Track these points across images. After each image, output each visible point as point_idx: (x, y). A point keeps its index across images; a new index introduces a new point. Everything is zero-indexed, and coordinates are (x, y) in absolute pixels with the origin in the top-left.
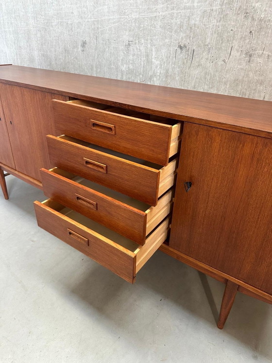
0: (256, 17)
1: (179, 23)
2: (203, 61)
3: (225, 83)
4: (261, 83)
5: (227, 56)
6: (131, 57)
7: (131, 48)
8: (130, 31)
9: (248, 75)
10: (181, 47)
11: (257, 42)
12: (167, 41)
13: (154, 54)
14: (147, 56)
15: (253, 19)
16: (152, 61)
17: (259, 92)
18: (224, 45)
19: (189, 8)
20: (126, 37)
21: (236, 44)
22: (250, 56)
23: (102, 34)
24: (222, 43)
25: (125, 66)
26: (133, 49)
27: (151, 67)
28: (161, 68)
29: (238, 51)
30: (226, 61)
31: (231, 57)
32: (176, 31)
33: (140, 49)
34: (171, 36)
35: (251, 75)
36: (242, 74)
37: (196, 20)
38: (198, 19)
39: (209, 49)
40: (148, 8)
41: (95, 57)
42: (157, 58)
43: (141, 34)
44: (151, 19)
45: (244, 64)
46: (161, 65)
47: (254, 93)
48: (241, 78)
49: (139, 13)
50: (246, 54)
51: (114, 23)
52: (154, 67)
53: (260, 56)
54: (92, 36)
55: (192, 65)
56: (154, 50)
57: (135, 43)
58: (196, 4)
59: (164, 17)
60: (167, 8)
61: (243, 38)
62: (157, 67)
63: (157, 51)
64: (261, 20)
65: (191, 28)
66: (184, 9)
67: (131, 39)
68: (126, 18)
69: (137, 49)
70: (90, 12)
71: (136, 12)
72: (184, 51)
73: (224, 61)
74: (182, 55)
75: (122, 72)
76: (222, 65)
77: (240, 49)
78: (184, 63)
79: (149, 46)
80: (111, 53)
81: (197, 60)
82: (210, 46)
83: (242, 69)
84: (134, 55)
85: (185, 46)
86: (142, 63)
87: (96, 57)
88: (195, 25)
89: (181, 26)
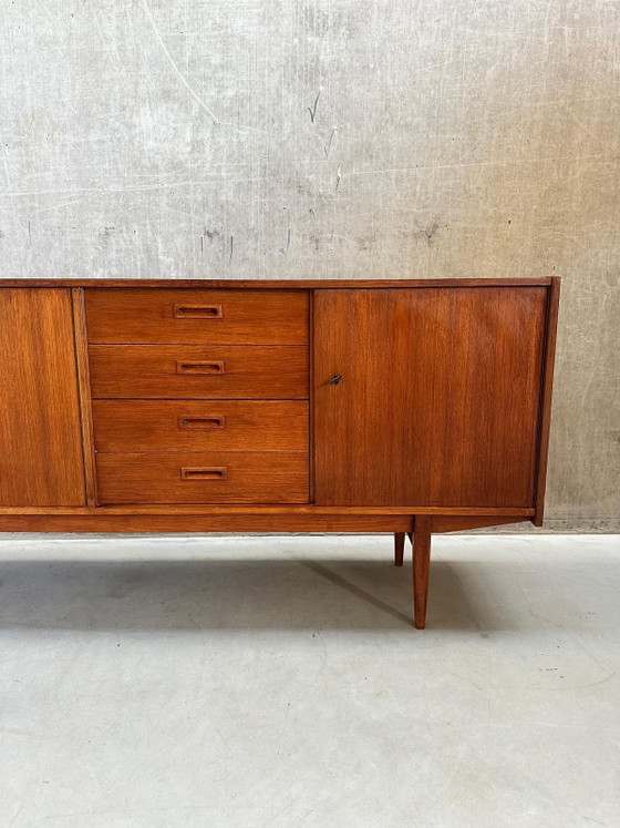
0: (313, 192)
1: (200, 199)
2: (250, 253)
5: (285, 243)
6: (113, 255)
7: (112, 240)
8: (106, 212)
9: (319, 268)
10: (209, 235)
11: (321, 223)
12: (183, 225)
13: (160, 246)
14: (148, 250)
15: (310, 194)
16: (158, 259)
18: (277, 228)
19: (214, 178)
20: (99, 222)
21: (293, 226)
22: (317, 241)
23: (42, 218)
24: (274, 226)
25: (101, 270)
26: (117, 242)
27: (159, 269)
29: (298, 235)
30: (285, 250)
31: (291, 244)
32: (197, 211)
33: (131, 241)
34: (190, 219)
35: (323, 266)
36: (311, 266)
37: (228, 194)
38: (231, 194)
39: (256, 235)
40: (141, 178)
41: (25, 260)
42: (168, 254)
43: (130, 216)
44: (149, 193)
45: (312, 253)
46: (177, 264)
48: (310, 272)
49: (125, 185)
50: (311, 239)
51: (70, 199)
53: (330, 240)
54: (16, 220)
55: (233, 260)
56: (159, 240)
57: (121, 231)
58: (224, 174)
59: (172, 192)
60: (177, 177)
61: (302, 219)
62: (169, 268)
63: (166, 241)
64: (320, 196)
65: (222, 206)
66: (206, 180)
67: (110, 225)
68: (97, 192)
69: (125, 241)
70: (12, 182)
71: (118, 182)
72: (215, 238)
73: (281, 250)
74: (213, 247)
76: (279, 256)
77: (302, 233)
78: (218, 258)
79: (149, 234)
80: (66, 250)
81: (241, 252)
82: (256, 231)
83: (309, 260)
84: (119, 251)
85: (216, 233)
86: (138, 263)
87: (29, 261)
88: (227, 202)
89: (205, 204)
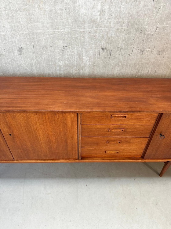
0: (146, 33)
1: (101, 35)
2: (117, 56)
3: (130, 66)
4: (148, 64)
5: (131, 52)
6: (66, 57)
7: (66, 51)
8: (64, 40)
9: (141, 61)
10: (103, 49)
11: (146, 45)
12: (93, 45)
13: (84, 53)
14: (79, 55)
15: (144, 34)
16: (83, 58)
17: (147, 68)
18: (129, 47)
19: (108, 27)
20: (61, 44)
21: (135, 46)
22: (143, 52)
23: (38, 42)
24: (128, 46)
25: (62, 62)
26: (68, 52)
27: (83, 62)
28: (90, 61)
29: (136, 50)
30: (130, 55)
31: (133, 53)
32: (99, 40)
33: (73, 51)
34: (96, 43)
35: (143, 60)
36: (139, 60)
37: (112, 34)
38: (113, 33)
39: (121, 49)
40: (78, 26)
41: (33, 58)
42: (87, 56)
43: (73, 42)
44: (81, 33)
45: (140, 56)
46: (90, 60)
47: (144, 69)
48: (138, 62)
49: (71, 29)
50: (141, 51)
51: (49, 35)
52: (84, 61)
53: (147, 52)
54: (28, 43)
55: (110, 58)
56: (84, 51)
57: (69, 48)
58: (112, 25)
59: (90, 32)
60: (93, 26)
61: (139, 43)
62: (87, 61)
63: (86, 52)
64: (148, 34)
65: (109, 38)
66: (104, 27)
67: (65, 45)
68: (60, 32)
69: (71, 51)
70: (24, 27)
71: (68, 28)
72: (105, 51)
73: (129, 55)
74: (104, 53)
75: (60, 66)
76: (128, 57)
77: (138, 49)
78: (105, 58)
79: (80, 49)
80: (48, 54)
81: (114, 55)
82: (121, 48)
83: (138, 58)
84: (68, 55)
85: (106, 49)
86: (76, 60)
87: (34, 58)
88: (112, 36)
89: (102, 37)
